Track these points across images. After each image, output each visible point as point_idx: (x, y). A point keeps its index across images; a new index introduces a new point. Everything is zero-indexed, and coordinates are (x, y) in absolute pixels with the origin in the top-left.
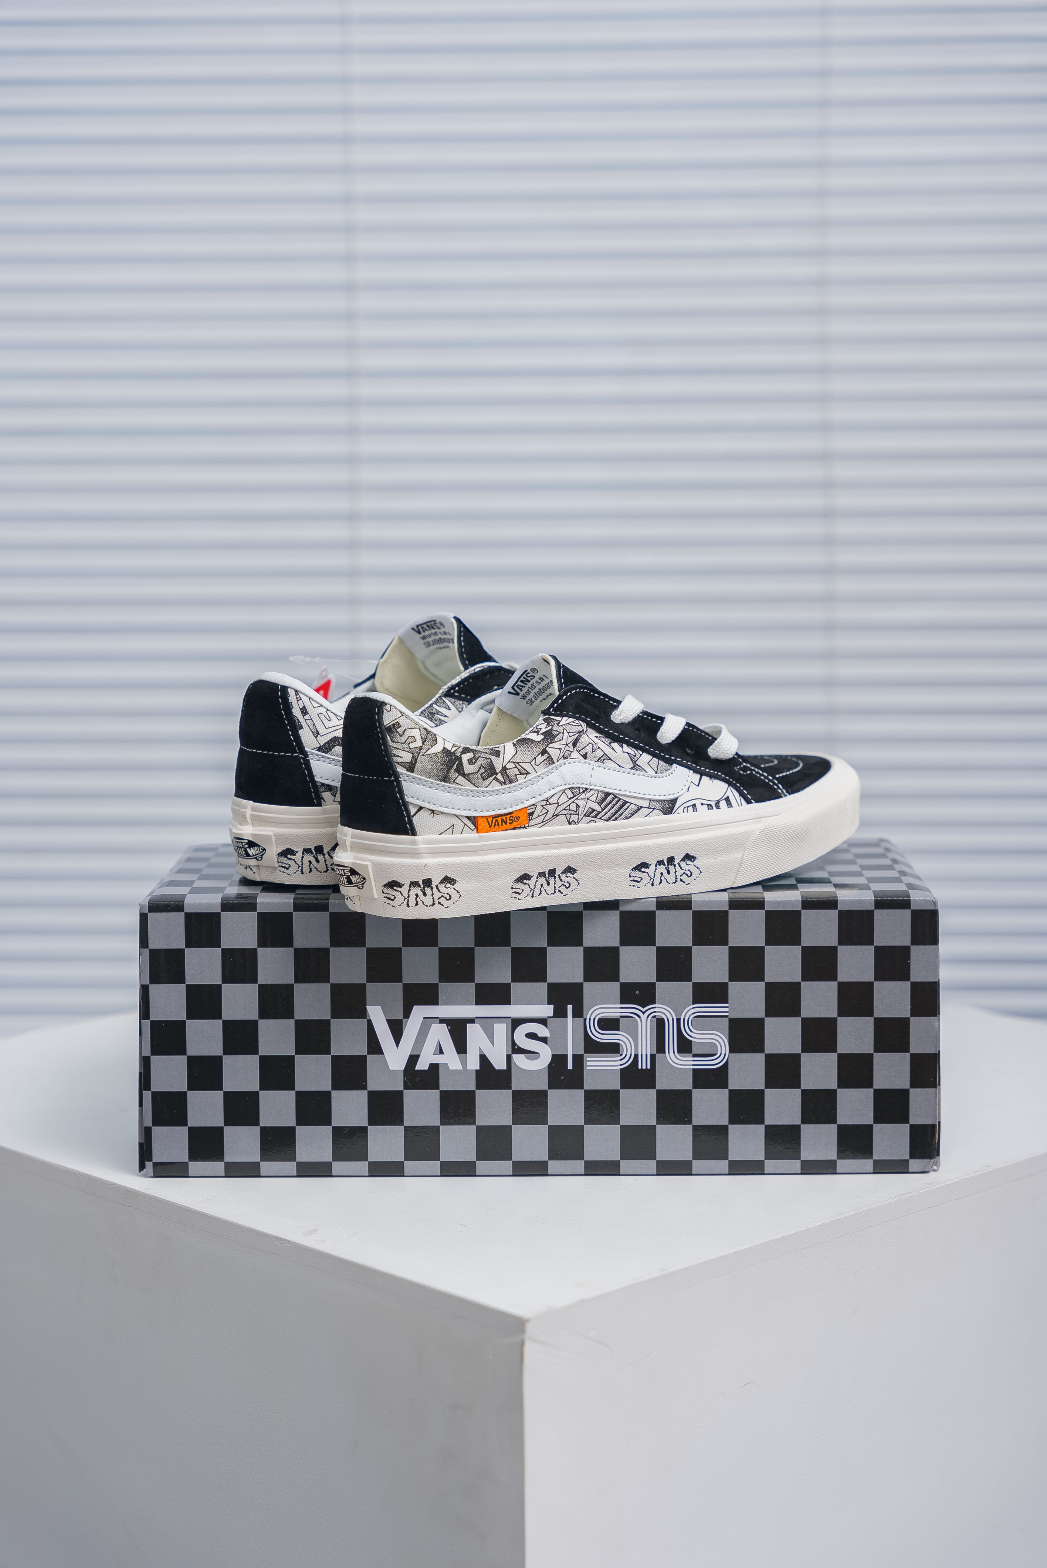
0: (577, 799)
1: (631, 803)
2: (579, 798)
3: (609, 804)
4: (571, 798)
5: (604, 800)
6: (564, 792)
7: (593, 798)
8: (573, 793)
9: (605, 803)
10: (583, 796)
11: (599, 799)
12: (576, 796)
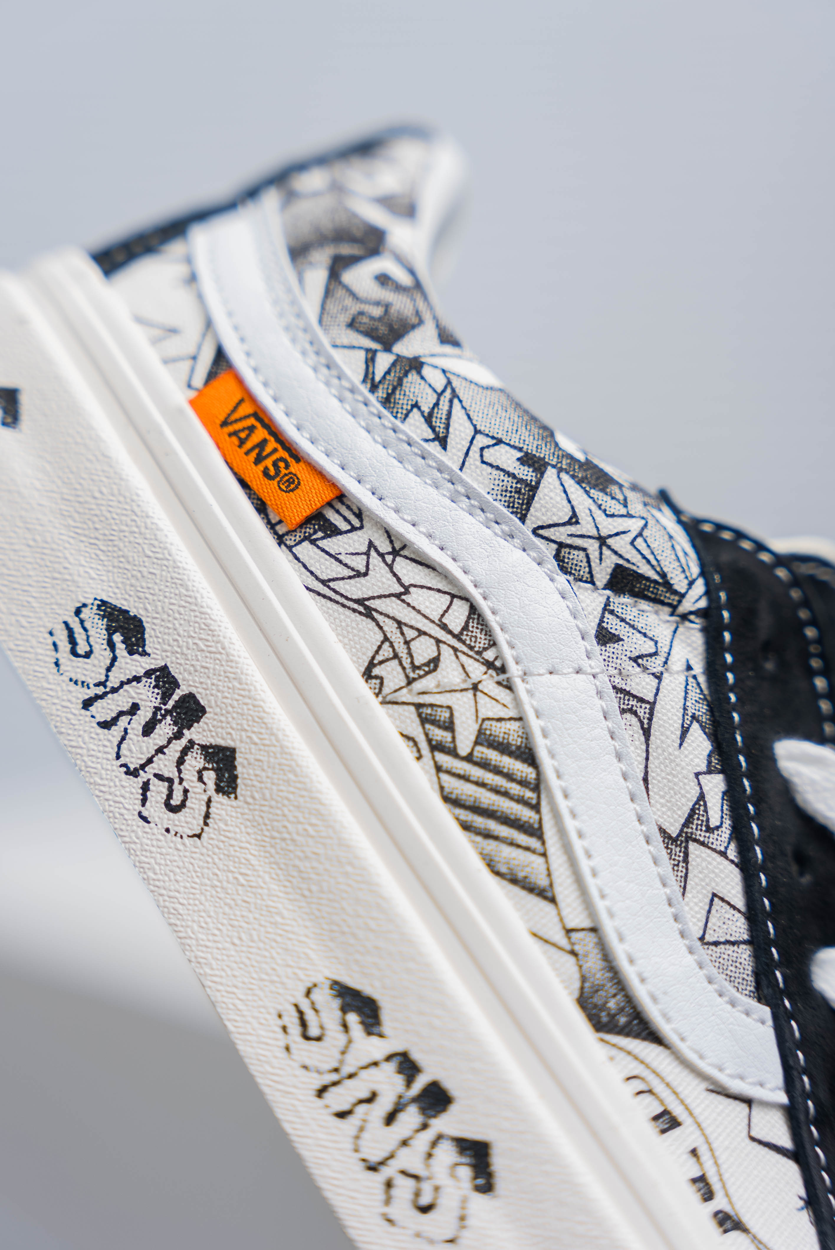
0: (455, 650)
1: (544, 855)
2: (463, 658)
3: (497, 771)
4: (444, 627)
5: (503, 748)
6: (453, 596)
7: (489, 709)
8: (465, 628)
9: (493, 756)
10: (477, 670)
11: (498, 730)
12: (464, 642)
